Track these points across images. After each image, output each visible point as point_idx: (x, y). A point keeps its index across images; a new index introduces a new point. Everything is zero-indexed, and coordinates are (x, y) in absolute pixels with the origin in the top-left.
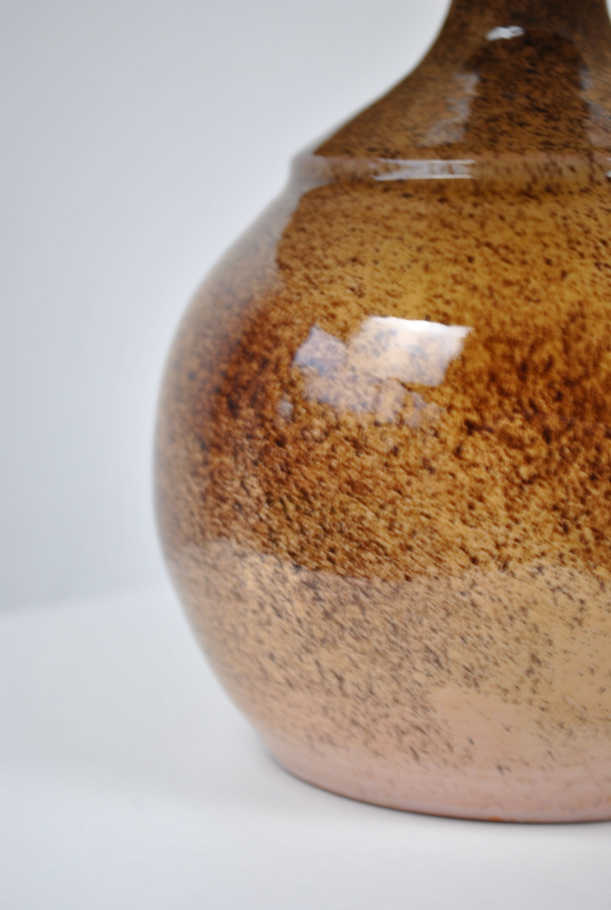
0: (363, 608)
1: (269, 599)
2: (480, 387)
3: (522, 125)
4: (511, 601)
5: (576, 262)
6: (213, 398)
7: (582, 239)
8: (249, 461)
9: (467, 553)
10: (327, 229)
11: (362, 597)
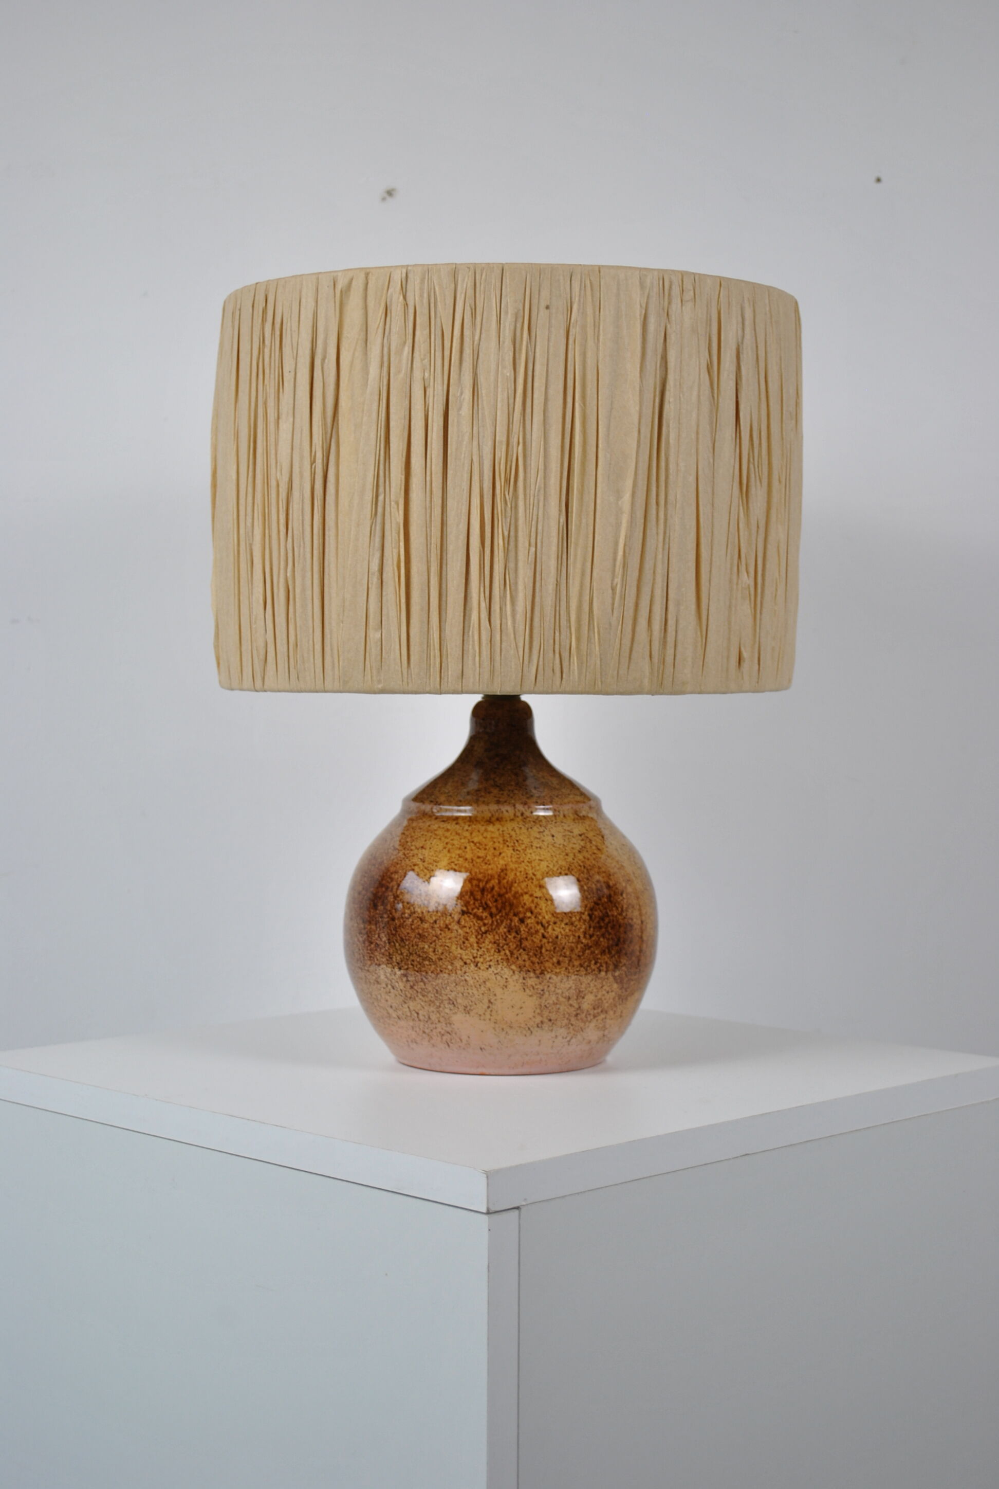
0: (425, 984)
1: (389, 982)
2: (467, 897)
3: (490, 793)
4: (479, 978)
5: (505, 849)
6: (368, 902)
7: (509, 840)
8: (381, 927)
9: (462, 960)
10: (413, 834)
11: (424, 979)
